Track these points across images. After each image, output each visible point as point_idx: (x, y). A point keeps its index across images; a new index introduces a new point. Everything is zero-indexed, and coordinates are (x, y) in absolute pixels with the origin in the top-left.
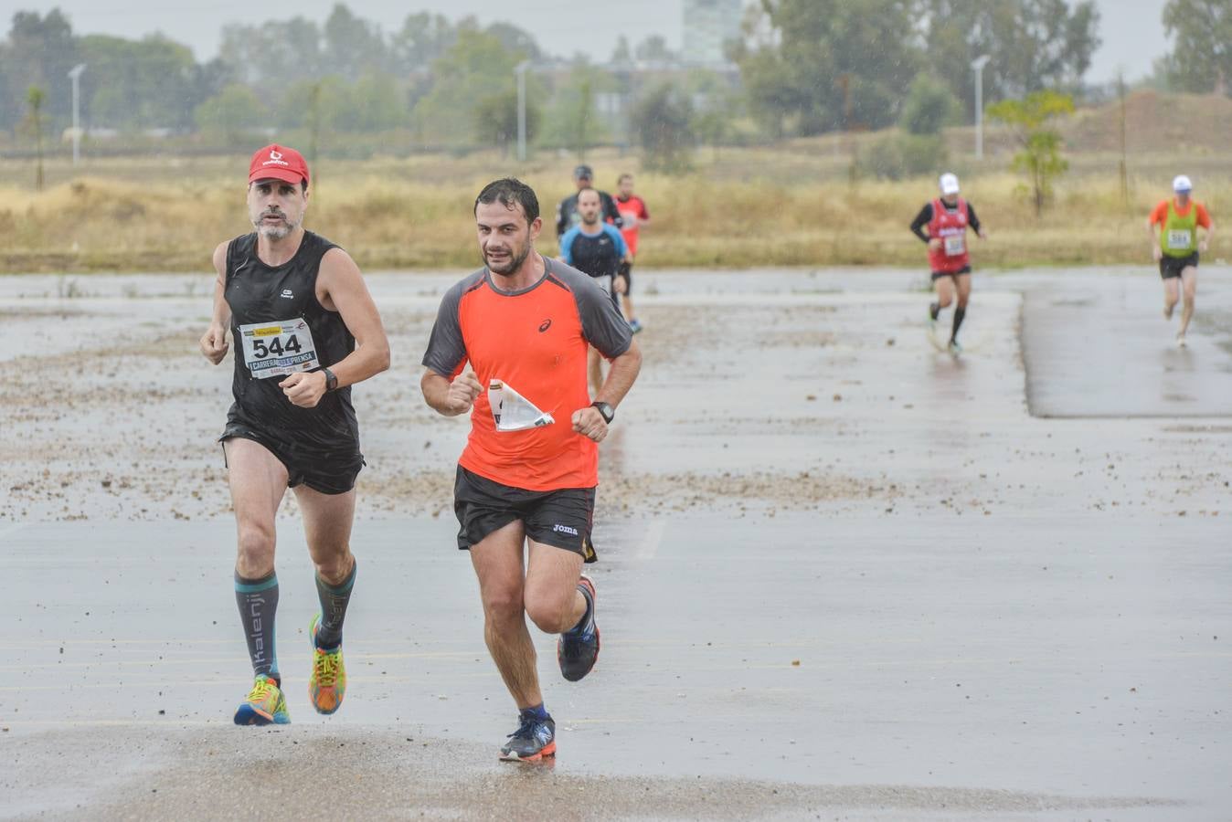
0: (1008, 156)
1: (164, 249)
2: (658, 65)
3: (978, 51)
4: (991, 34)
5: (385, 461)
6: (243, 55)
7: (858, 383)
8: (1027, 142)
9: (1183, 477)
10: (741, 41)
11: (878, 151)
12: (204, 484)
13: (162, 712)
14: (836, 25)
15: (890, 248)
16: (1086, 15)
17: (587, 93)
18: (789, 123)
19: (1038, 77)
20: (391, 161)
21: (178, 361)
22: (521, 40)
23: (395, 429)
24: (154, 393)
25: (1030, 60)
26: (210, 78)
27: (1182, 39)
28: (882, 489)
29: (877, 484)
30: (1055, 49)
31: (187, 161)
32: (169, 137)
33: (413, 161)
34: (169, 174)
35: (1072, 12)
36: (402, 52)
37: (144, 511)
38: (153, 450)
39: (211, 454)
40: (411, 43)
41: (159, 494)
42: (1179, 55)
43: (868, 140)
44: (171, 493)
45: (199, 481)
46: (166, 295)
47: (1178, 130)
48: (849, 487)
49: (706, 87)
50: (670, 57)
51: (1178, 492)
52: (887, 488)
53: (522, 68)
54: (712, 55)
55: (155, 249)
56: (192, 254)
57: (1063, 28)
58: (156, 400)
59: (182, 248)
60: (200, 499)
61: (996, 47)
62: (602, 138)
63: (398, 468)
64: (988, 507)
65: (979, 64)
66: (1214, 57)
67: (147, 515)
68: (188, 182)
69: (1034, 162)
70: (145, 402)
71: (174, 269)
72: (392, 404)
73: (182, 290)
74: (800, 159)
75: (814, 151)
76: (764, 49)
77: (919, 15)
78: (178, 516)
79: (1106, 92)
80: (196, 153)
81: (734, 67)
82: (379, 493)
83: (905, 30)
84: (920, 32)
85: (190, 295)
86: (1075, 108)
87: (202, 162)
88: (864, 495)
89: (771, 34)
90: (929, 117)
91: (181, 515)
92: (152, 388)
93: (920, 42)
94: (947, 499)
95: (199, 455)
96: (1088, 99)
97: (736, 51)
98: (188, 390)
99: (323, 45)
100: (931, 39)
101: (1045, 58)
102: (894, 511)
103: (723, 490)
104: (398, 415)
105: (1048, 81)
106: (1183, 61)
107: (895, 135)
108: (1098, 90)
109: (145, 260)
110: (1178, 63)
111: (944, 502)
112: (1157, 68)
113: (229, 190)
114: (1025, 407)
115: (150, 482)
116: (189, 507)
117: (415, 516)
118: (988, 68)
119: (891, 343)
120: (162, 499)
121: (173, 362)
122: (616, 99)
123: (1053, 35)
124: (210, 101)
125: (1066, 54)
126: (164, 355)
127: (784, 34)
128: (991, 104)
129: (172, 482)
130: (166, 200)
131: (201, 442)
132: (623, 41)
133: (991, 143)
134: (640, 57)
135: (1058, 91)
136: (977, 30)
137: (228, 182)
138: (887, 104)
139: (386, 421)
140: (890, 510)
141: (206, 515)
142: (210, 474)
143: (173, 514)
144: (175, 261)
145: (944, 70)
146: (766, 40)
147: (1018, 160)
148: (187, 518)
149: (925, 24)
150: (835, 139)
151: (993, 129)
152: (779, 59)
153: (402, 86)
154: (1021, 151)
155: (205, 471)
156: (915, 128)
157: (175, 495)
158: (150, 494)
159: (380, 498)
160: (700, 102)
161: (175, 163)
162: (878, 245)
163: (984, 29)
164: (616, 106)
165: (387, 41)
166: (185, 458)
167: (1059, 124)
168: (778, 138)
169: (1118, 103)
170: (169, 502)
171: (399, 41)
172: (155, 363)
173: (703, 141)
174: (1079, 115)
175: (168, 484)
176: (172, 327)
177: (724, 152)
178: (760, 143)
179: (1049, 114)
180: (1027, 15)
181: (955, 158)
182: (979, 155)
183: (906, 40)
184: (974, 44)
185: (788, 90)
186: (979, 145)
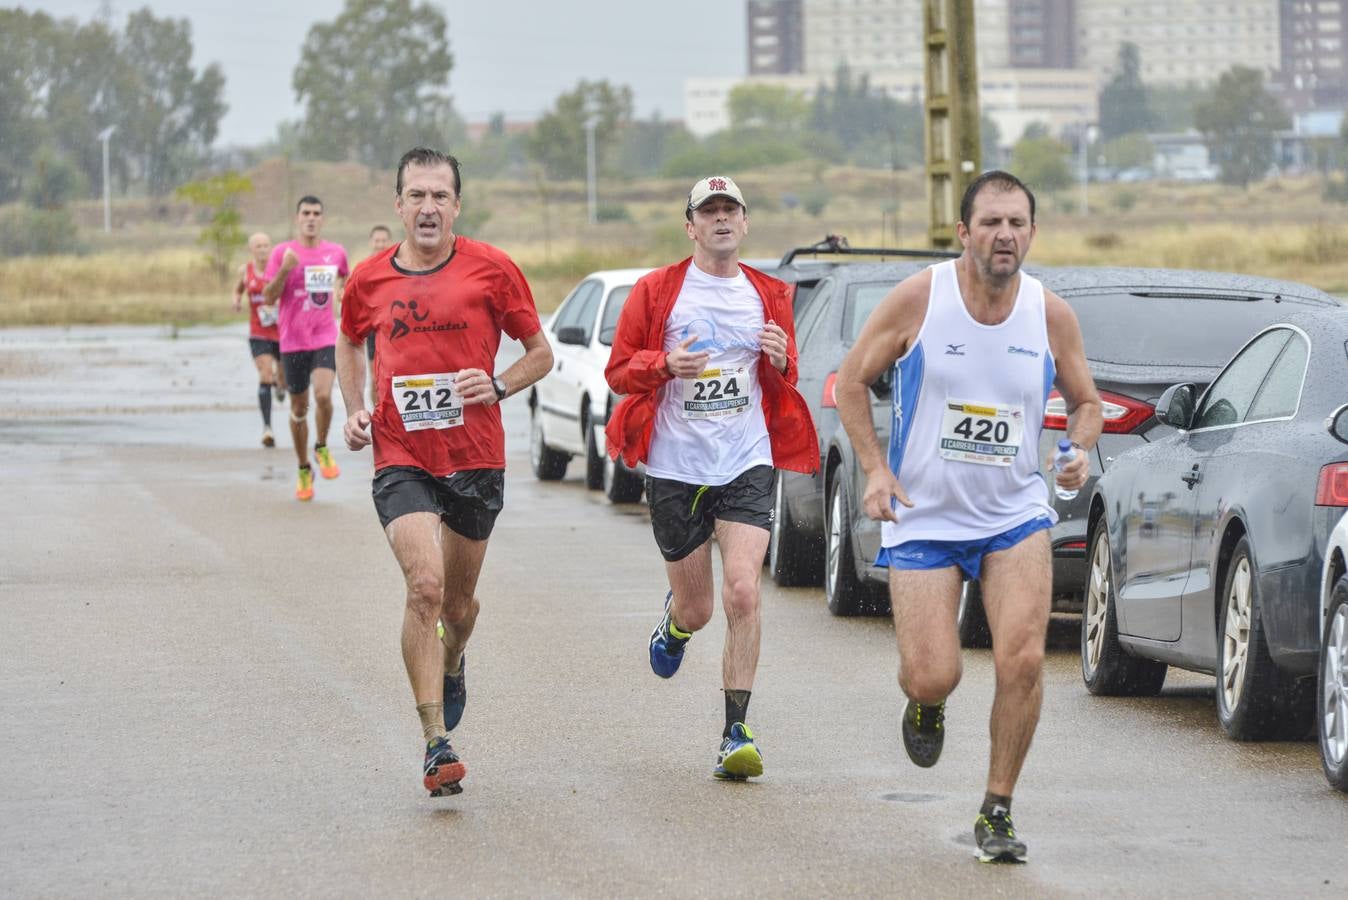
0: (135, 231)
3: (101, 120)
4: (113, 103)
11: (4, 227)
16: (215, 78)
19: (164, 147)
25: (155, 129)
27: (314, 104)
30: (181, 115)
35: (198, 77)
42: (311, 121)
57: (188, 94)
61: (120, 116)
65: (106, 135)
66: (348, 125)
77: (38, 84)
79: (233, 160)
83: (21, 97)
84: (38, 102)
90: (53, 190)
93: (39, 111)
96: (215, 168)
100: (50, 108)
101: (171, 125)
106: (315, 127)
107: (18, 210)
108: (225, 160)
110: (310, 130)
112: (283, 134)
118: (113, 140)
123: (178, 101)
125: (193, 121)
133: (121, 217)
136: (99, 98)
138: (10, 177)
145: (66, 140)
147: (205, 235)
149: (44, 92)
151: (122, 202)
156: (38, 201)
163: (105, 99)
180: (151, 81)
181: (85, 234)
182: (107, 229)
183: (25, 110)
184: (97, 113)
186: (107, 219)
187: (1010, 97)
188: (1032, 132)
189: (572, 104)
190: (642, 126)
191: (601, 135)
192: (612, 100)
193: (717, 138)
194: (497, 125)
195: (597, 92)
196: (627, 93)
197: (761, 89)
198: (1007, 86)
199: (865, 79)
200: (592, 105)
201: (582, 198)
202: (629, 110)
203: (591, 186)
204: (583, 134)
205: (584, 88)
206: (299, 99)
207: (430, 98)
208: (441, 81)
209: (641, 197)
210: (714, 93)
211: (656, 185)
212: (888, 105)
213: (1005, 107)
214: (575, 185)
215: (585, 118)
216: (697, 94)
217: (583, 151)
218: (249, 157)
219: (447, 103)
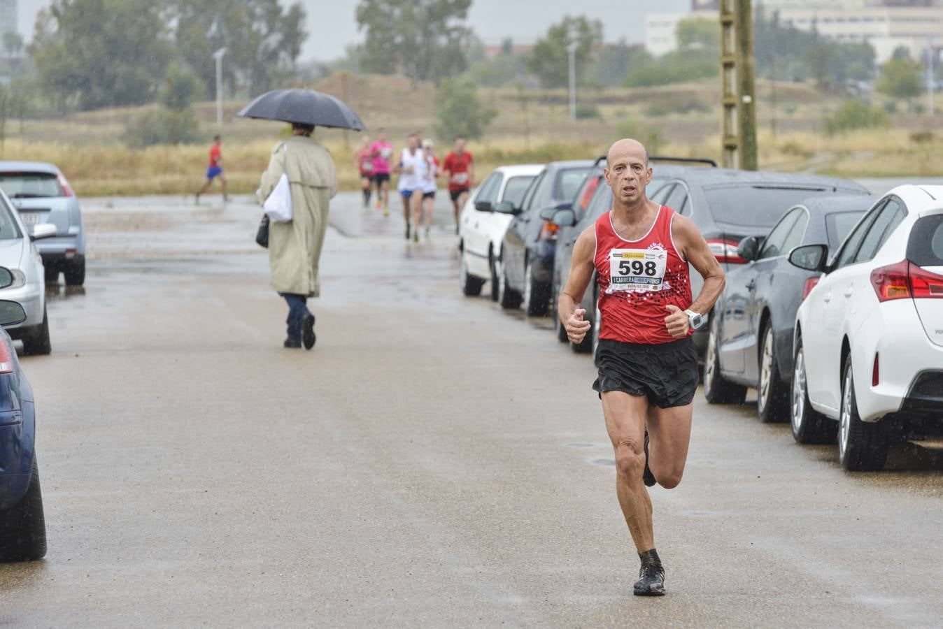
3: (217, 43)
4: (225, 31)
11: (144, 121)
14: (108, 26)
16: (297, 14)
18: (74, 99)
19: (262, 65)
25: (255, 50)
27: (371, 32)
30: (274, 40)
35: (286, 12)
42: (370, 43)
43: (136, 113)
47: (369, 103)
57: (278, 25)
61: (228, 40)
65: (219, 54)
66: (396, 47)
74: (84, 128)
75: (93, 122)
77: (170, 17)
79: (312, 73)
83: (156, 26)
84: (171, 30)
90: (180, 96)
93: (172, 37)
96: (299, 79)
100: (180, 34)
101: (267, 46)
106: (372, 50)
107: (155, 109)
108: (307, 71)
110: (368, 52)
112: (350, 53)
118: (225, 58)
123: (271, 30)
125: (282, 45)
133: (228, 114)
136: (214, 28)
138: (148, 85)
145: (191, 60)
149: (174, 24)
150: (111, 112)
151: (230, 104)
152: (64, 52)
156: (169, 104)
163: (219, 26)
168: (63, 113)
169: (323, 81)
173: (11, 116)
177: (26, 124)
178: (50, 116)
180: (252, 16)
181: (203, 127)
182: (220, 123)
183: (160, 36)
184: (213, 39)
185: (72, 76)
186: (219, 115)
187: (884, 28)
188: (899, 54)
189: (559, 33)
190: (613, 48)
191: (581, 56)
192: (588, 30)
193: (668, 57)
194: (507, 47)
195: (579, 24)
196: (599, 25)
197: (701, 21)
198: (881, 20)
199: (776, 14)
200: (573, 34)
201: (565, 101)
202: (600, 36)
203: (572, 93)
204: (566, 55)
205: (568, 21)
206: (360, 29)
207: (456, 29)
208: (463, 16)
209: (610, 101)
210: (666, 24)
211: (622, 92)
212: (794, 33)
213: (880, 35)
214: (560, 92)
215: (569, 43)
216: (653, 25)
217: (566, 68)
218: (325, 70)
219: (467, 32)
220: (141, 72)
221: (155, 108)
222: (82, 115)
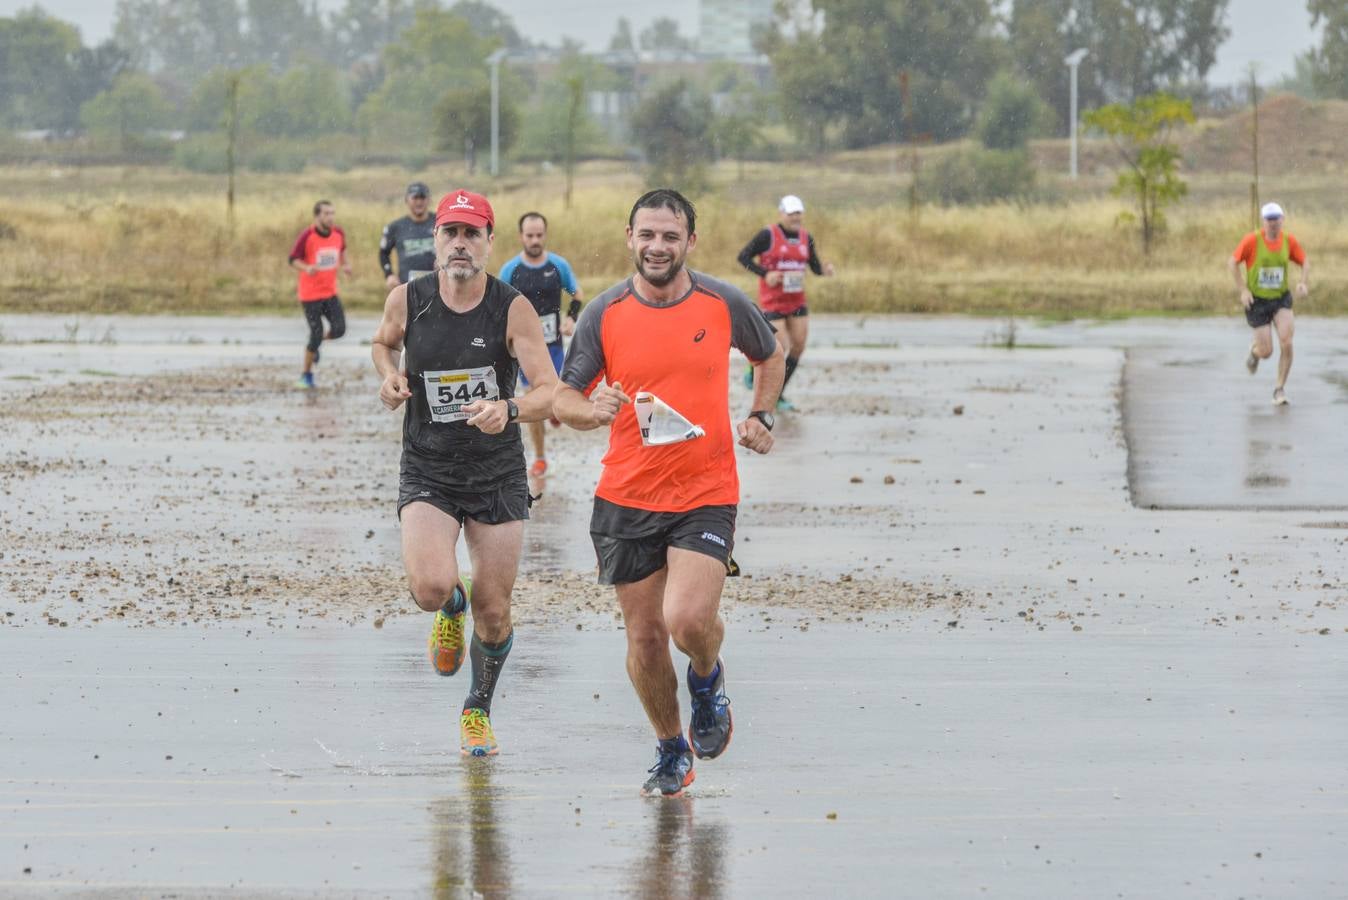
0: (1108, 176)
1: (39, 282)
2: (668, 55)
3: (1073, 42)
4: (1090, 22)
5: (315, 555)
6: (144, 37)
7: (916, 462)
8: (1134, 158)
9: (1325, 585)
10: (774, 26)
11: (945, 168)
12: (86, 581)
13: (28, 870)
14: (894, 8)
15: (959, 291)
17: (577, 90)
18: (833, 132)
19: (1150, 77)
20: (329, 175)
21: (55, 425)
22: (496, 23)
23: (328, 514)
24: (24, 465)
25: (1140, 54)
26: (103, 66)
27: (1331, 30)
28: (944, 597)
29: (937, 590)
30: (1170, 41)
31: (71, 171)
32: (48, 139)
33: (357, 174)
34: (46, 187)
36: (344, 36)
37: (9, 614)
38: (22, 538)
39: (95, 543)
40: (355, 25)
41: (30, 593)
42: (1328, 49)
43: (933, 154)
44: (44, 591)
45: (78, 578)
46: (42, 341)
47: (1326, 147)
48: (902, 593)
49: (727, 86)
50: (684, 46)
51: (1319, 604)
52: (951, 596)
53: (495, 58)
54: (737, 45)
55: (28, 282)
56: (76, 289)
57: (1181, 14)
58: (26, 474)
59: (64, 281)
60: (81, 600)
61: (1097, 37)
62: (594, 149)
63: (333, 563)
64: (1078, 621)
65: (1075, 59)
67: (12, 619)
68: (72, 199)
69: (1142, 182)
70: (13, 476)
71: (54, 308)
72: (326, 483)
73: (63, 335)
74: (846, 177)
75: (863, 168)
76: (803, 36)
78: (52, 621)
79: (1234, 93)
80: (80, 162)
81: (764, 60)
82: (306, 595)
83: (980, 11)
84: (1000, 18)
85: (73, 342)
86: (1196, 116)
87: (89, 173)
88: (922, 604)
89: (812, 19)
90: (1010, 127)
91: (57, 621)
92: (23, 458)
93: (1001, 31)
94: (1026, 611)
95: (80, 544)
97: (766, 40)
98: (67, 462)
99: (244, 26)
100: (1012, 28)
101: (1158, 52)
102: (958, 625)
103: (743, 596)
104: (330, 497)
105: (1163, 81)
106: (1334, 59)
107: (967, 148)
108: (1224, 93)
109: (15, 296)
110: (1327, 61)
111: (1022, 614)
112: (1300, 67)
113: (123, 207)
114: (1127, 494)
115: (18, 578)
116: (67, 609)
117: (351, 625)
118: (1086, 66)
119: (958, 411)
120: (33, 599)
121: (50, 425)
122: (614, 97)
123: (1169, 24)
124: (102, 95)
125: (1185, 46)
126: (39, 417)
127: (827, 19)
128: (1089, 111)
129: (45, 579)
130: (44, 220)
131: (84, 528)
132: (623, 25)
133: (1090, 161)
134: (645, 47)
135: (1174, 94)
136: (1073, 15)
137: (121, 199)
138: (959, 109)
139: (318, 503)
140: (954, 624)
141: (87, 621)
142: (93, 569)
143: (47, 618)
144: (54, 297)
145: (1031, 68)
146: (805, 26)
147: (1123, 182)
148: (64, 624)
149: (1006, 7)
150: (891, 153)
151: (1091, 142)
152: (822, 50)
153: (344, 80)
154: (1126, 170)
155: (88, 564)
156: (992, 139)
157: (48, 594)
158: (16, 593)
159: (308, 602)
160: (720, 102)
161: (56, 173)
162: (943, 286)
163: (1080, 15)
164: (614, 109)
165: (326, 22)
166: (63, 548)
167: (1174, 136)
168: (816, 151)
169: (1250, 109)
170: (43, 603)
171: (340, 22)
172: (27, 427)
173: (724, 156)
174: (1202, 124)
175: (41, 580)
176: (49, 381)
177: (749, 167)
178: (799, 157)
179: (1161, 125)
181: (1043, 179)
182: (1074, 175)
183: (982, 32)
184: (1069, 34)
185: (832, 89)
186: (1073, 164)
206: (1314, 22)
220: (948, 86)
221: (968, 145)
222: (847, 155)
